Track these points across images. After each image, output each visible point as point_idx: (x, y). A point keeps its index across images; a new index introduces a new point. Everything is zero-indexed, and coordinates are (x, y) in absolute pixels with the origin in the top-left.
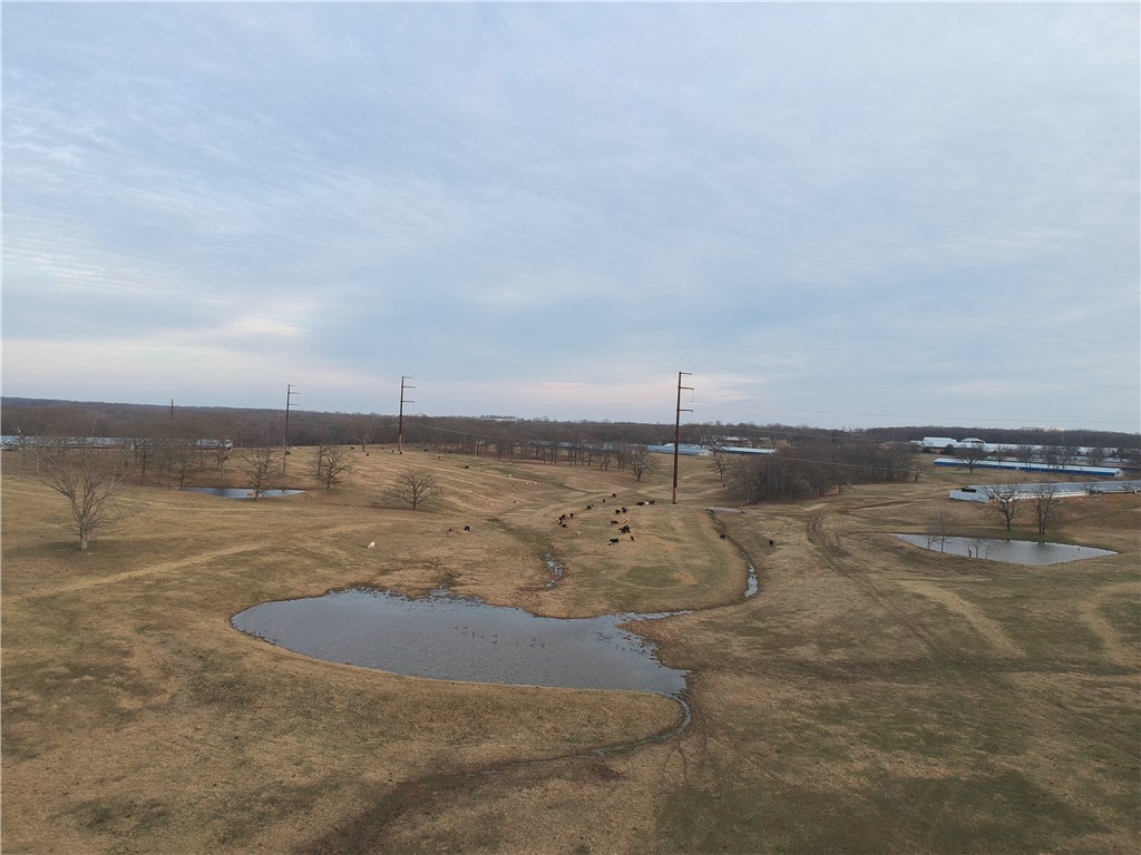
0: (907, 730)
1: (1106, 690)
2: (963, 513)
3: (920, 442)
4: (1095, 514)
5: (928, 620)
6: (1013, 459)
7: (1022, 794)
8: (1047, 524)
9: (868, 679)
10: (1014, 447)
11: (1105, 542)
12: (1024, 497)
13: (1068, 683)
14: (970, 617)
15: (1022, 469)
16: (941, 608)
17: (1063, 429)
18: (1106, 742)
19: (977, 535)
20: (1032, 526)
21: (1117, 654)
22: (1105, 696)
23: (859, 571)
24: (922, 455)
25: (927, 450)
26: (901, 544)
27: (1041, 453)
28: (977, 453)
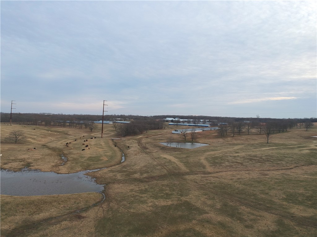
0: (162, 193)
1: (207, 178)
2: (175, 136)
3: (165, 119)
4: (204, 136)
5: (167, 164)
6: (186, 123)
7: (188, 206)
8: (194, 138)
9: (152, 181)
10: (186, 120)
11: (206, 142)
12: (189, 132)
13: (198, 177)
14: (177, 163)
15: (188, 125)
16: (170, 161)
17: (197, 116)
18: (207, 191)
19: (178, 142)
20: (191, 139)
21: (209, 169)
22: (206, 180)
23: (151, 153)
24: (166, 122)
25: (167, 121)
26: (161, 145)
27: (192, 121)
28: (179, 122)
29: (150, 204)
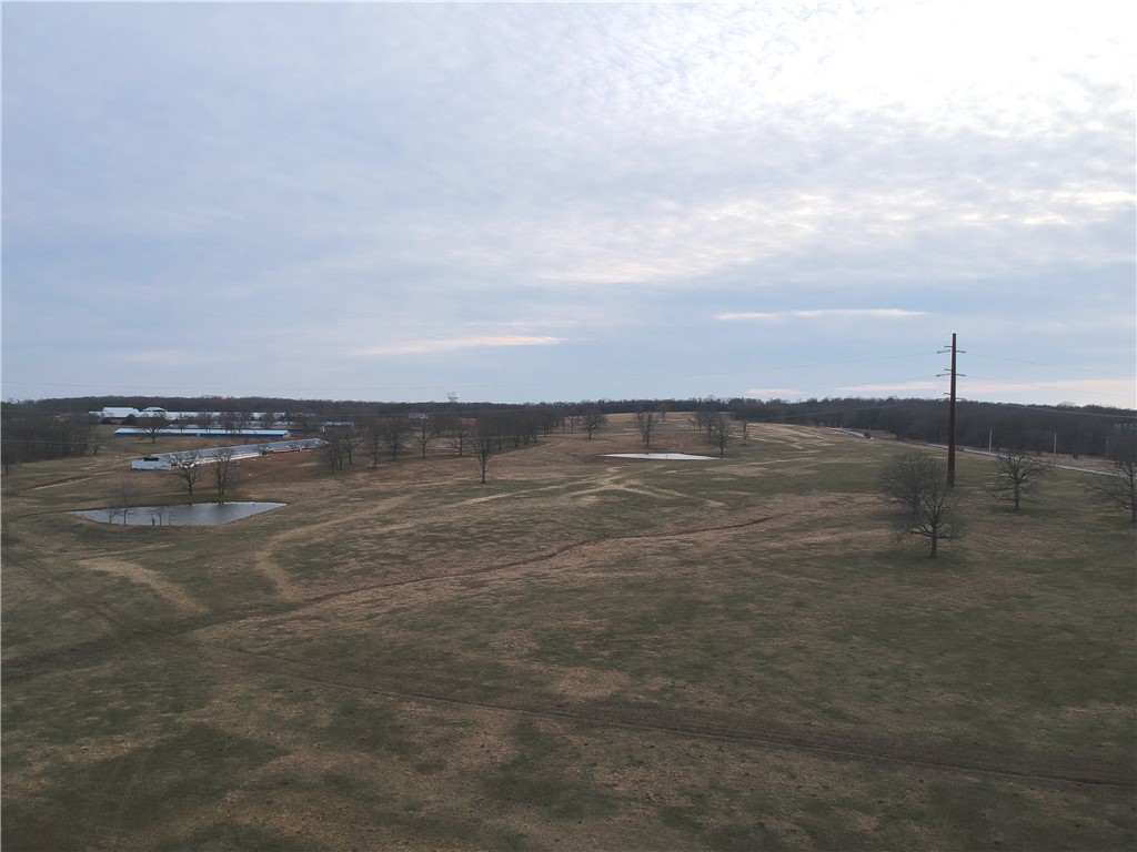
1: (280, 626)
2: (145, 482)
3: (99, 413)
4: (268, 472)
5: (110, 596)
6: (195, 426)
7: (210, 744)
8: (225, 485)
9: (45, 672)
10: (195, 414)
11: (276, 496)
12: (205, 461)
13: (246, 628)
14: (154, 585)
15: (202, 435)
16: (125, 581)
17: (238, 397)
18: (282, 673)
19: (161, 503)
20: (213, 488)
21: (289, 593)
22: (279, 632)
23: (32, 557)
24: (101, 427)
25: (108, 421)
26: (80, 522)
27: (220, 419)
28: (160, 422)
29: (38, 767)
